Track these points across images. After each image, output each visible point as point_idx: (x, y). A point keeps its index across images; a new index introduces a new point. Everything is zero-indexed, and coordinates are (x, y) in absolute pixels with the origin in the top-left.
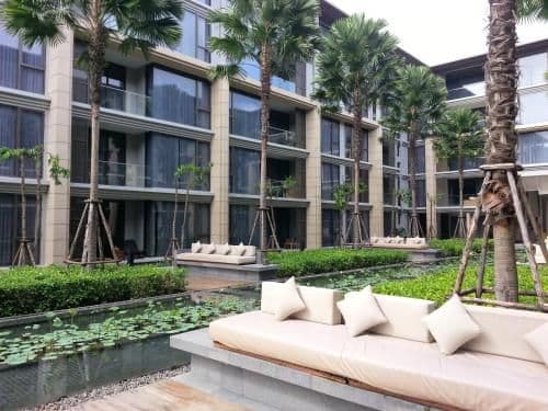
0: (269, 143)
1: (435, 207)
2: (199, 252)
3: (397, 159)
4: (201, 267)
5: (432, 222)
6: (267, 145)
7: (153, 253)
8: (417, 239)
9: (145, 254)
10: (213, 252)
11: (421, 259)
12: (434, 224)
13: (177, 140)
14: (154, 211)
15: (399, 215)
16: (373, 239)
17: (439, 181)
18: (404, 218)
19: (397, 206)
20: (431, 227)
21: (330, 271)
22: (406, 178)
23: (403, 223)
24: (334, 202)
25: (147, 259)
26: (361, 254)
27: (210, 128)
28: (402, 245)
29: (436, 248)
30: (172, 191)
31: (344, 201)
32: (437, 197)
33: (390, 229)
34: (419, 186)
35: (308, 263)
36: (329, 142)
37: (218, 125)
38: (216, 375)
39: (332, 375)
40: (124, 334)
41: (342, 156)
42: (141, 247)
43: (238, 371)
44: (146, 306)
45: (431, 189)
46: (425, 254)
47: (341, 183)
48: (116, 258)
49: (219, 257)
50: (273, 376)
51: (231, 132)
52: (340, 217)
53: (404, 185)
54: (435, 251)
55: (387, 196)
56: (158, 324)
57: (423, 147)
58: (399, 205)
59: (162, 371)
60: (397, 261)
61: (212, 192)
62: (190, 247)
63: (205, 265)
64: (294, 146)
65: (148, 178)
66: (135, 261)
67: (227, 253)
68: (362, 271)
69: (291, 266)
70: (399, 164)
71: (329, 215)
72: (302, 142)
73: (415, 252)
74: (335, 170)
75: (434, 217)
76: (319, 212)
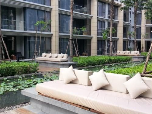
0: (73, 12)
1: (145, 39)
2: (45, 57)
3: (130, 19)
4: (46, 63)
5: (143, 45)
6: (73, 13)
7: (28, 58)
8: (136, 52)
9: (25, 58)
10: (51, 57)
11: (137, 60)
12: (144, 46)
13: (36, 11)
14: (28, 41)
15: (130, 42)
16: (118, 52)
17: (147, 28)
18: (131, 43)
19: (129, 39)
20: (143, 47)
21: (99, 65)
22: (133, 27)
23: (131, 46)
24: (102, 37)
25: (26, 60)
26: (112, 58)
27: (50, 6)
28: (129, 54)
29: (143, 55)
30: (35, 32)
31: (106, 36)
32: (146, 34)
33: (125, 48)
34: (138, 30)
35: (90, 61)
36: (101, 12)
37: (54, 4)
38: (40, 106)
39: (83, 107)
40: (8, 89)
41: (107, 18)
42: (23, 55)
43: (48, 105)
44: (18, 78)
45: (143, 31)
46: (139, 58)
47: (106, 29)
48: (10, 59)
49: (53, 59)
50: (60, 107)
51: (59, 7)
52: (105, 43)
53: (132, 30)
54: (143, 57)
55: (125, 34)
56: (23, 85)
57: (141, 14)
58: (130, 38)
59: (20, 104)
60: (126, 61)
61: (52, 33)
62: (42, 55)
63: (47, 62)
64: (86, 13)
65: (25, 27)
66: (20, 60)
67: (56, 57)
68: (111, 64)
69: (82, 63)
70: (130, 21)
71: (101, 42)
72: (90, 12)
73: (134, 57)
74: (103, 23)
75: (144, 43)
76: (96, 41)
